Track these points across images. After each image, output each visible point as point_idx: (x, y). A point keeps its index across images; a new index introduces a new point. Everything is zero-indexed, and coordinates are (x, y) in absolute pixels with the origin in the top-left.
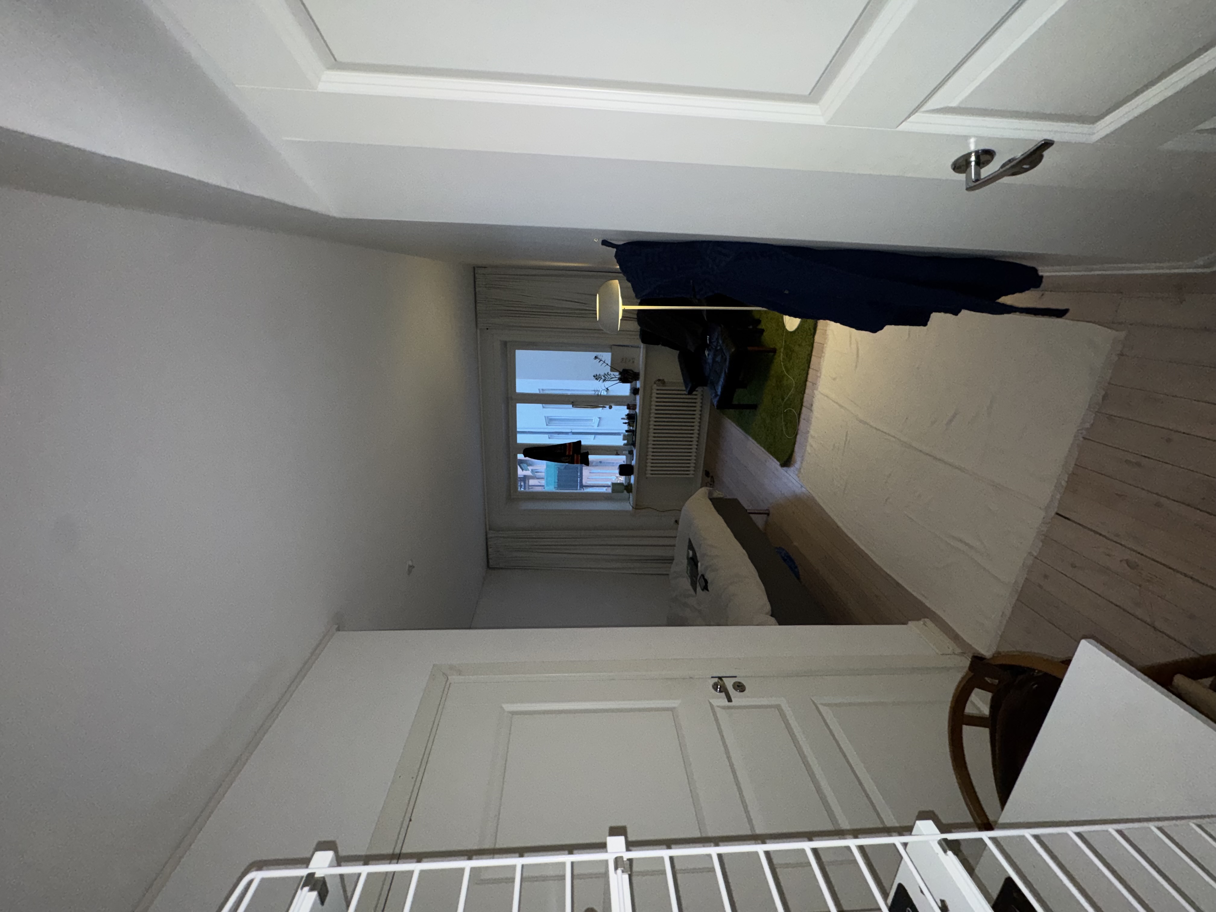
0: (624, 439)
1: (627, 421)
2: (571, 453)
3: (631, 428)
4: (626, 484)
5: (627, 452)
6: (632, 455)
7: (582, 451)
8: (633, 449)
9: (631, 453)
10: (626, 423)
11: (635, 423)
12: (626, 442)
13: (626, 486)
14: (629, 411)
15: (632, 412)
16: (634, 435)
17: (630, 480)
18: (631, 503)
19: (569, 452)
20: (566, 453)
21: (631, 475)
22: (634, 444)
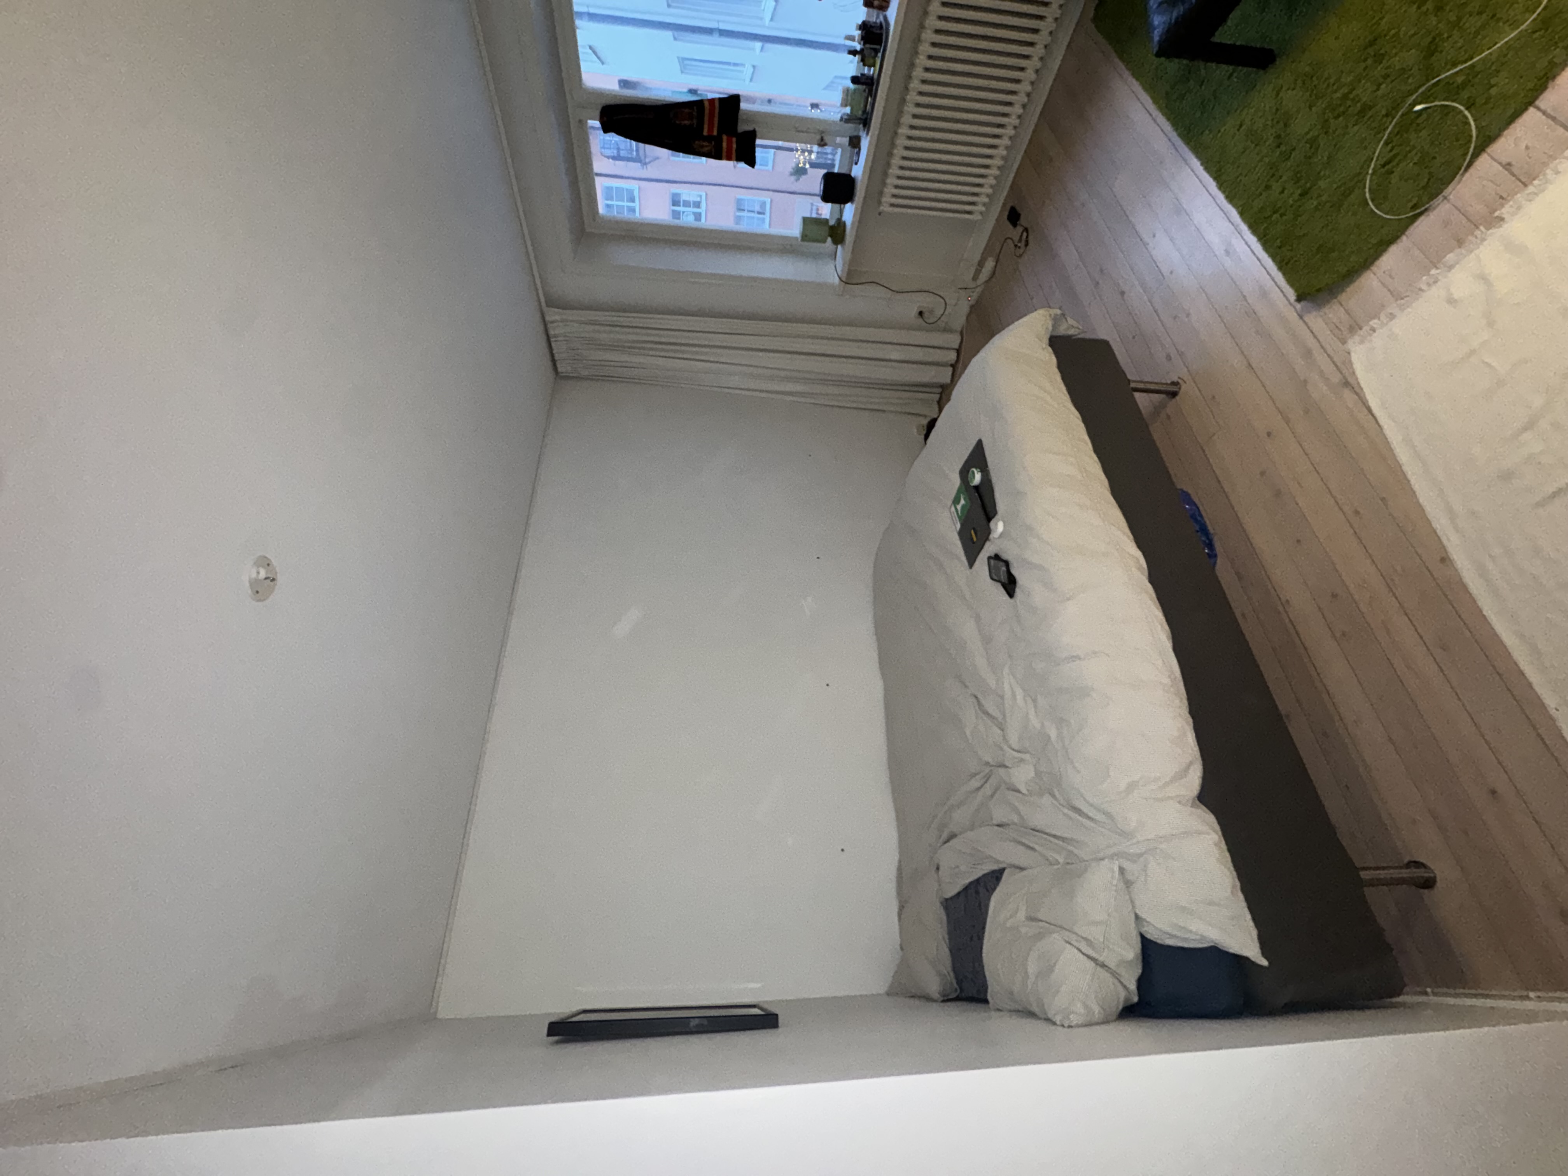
0: (844, 104)
1: (858, 47)
2: (715, 133)
3: (866, 70)
4: (832, 223)
5: (846, 140)
6: (856, 150)
7: (742, 127)
8: (863, 134)
9: (855, 142)
10: (853, 52)
11: (880, 55)
12: (848, 110)
13: (832, 228)
14: (868, 14)
15: (875, 17)
16: (870, 94)
17: (841, 212)
18: (839, 269)
19: (711, 129)
20: (702, 131)
21: (845, 202)
22: (865, 122)
